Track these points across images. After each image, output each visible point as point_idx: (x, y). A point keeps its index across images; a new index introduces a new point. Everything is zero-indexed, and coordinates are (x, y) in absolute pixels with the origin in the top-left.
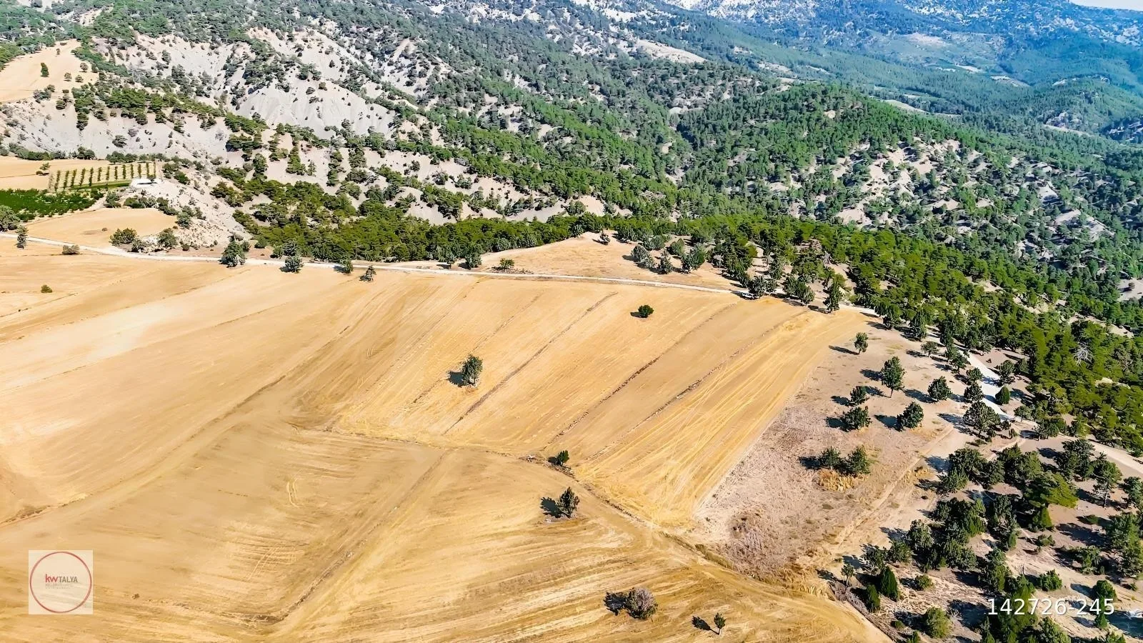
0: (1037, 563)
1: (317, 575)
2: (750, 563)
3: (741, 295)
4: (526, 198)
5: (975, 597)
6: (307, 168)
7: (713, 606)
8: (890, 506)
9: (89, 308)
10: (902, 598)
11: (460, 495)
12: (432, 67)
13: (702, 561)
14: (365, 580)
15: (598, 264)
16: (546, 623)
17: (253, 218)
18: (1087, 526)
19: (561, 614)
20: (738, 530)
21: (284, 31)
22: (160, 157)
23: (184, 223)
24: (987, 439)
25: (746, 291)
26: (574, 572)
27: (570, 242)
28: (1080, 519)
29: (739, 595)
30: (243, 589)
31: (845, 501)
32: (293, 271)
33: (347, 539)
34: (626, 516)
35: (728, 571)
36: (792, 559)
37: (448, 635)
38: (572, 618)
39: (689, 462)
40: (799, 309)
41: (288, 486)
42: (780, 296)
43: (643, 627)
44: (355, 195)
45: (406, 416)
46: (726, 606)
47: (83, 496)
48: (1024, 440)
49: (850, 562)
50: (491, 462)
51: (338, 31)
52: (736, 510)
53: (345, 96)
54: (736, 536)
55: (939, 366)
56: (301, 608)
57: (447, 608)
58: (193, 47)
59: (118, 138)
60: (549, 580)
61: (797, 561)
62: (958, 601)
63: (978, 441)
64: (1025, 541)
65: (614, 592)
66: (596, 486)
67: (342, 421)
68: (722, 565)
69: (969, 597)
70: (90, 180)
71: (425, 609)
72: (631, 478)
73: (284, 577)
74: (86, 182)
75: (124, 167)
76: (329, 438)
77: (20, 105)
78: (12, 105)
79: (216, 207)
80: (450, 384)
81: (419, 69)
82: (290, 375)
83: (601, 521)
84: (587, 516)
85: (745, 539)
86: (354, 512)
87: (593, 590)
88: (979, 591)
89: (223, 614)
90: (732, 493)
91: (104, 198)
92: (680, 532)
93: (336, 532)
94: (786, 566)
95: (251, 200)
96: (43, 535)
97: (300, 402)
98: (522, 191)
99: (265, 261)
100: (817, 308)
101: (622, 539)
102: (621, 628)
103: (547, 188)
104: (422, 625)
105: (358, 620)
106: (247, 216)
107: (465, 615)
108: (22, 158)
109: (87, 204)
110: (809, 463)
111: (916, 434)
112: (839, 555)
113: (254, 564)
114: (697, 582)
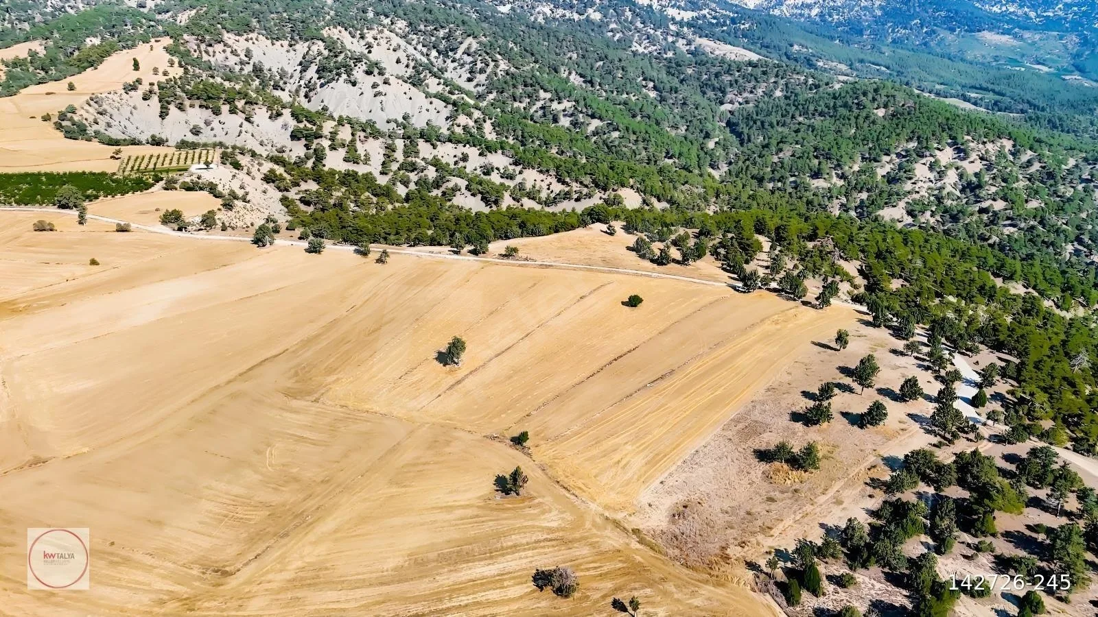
0: (972, 569)
1: (275, 535)
2: (681, 550)
3: (734, 288)
4: (567, 189)
5: (899, 598)
6: (363, 158)
7: (635, 589)
8: (834, 503)
9: (129, 280)
10: (824, 594)
11: (421, 468)
12: (492, 64)
13: (635, 545)
14: (315, 543)
15: (599, 254)
16: (473, 594)
17: (298, 203)
18: (1034, 535)
19: (490, 586)
20: (677, 517)
22: (221, 144)
23: (228, 206)
24: (950, 441)
25: (740, 284)
26: (511, 547)
27: (579, 232)
28: (1029, 527)
29: (663, 580)
30: (205, 543)
31: (790, 495)
32: (316, 252)
33: (310, 503)
34: (572, 497)
35: (659, 556)
36: (723, 548)
37: (381, 599)
38: (498, 591)
39: (644, 449)
40: (792, 303)
41: (268, 452)
42: (775, 290)
43: (564, 605)
44: (406, 183)
45: (390, 391)
46: (649, 590)
47: (86, 450)
48: (991, 444)
49: (781, 554)
50: (457, 438)
52: (681, 497)
53: (407, 91)
54: (674, 522)
55: (920, 366)
56: (253, 565)
57: (385, 573)
58: (273, 44)
59: (195, 127)
60: (485, 553)
61: (728, 551)
62: (882, 601)
63: (940, 442)
64: (964, 546)
65: (544, 569)
66: (550, 466)
67: (331, 393)
68: (654, 550)
69: (894, 598)
70: (155, 164)
71: (364, 573)
72: (586, 460)
73: (244, 535)
74: (151, 166)
75: (187, 153)
76: (315, 408)
77: (111, 96)
78: (103, 96)
79: (265, 192)
80: (436, 363)
81: (479, 65)
82: (294, 349)
83: (548, 500)
84: (535, 494)
85: (683, 525)
86: (322, 478)
87: (524, 566)
88: (905, 592)
89: (184, 565)
90: (680, 480)
91: (164, 182)
92: (619, 516)
93: (301, 496)
94: (716, 555)
95: (299, 185)
96: (43, 483)
97: (296, 374)
98: (564, 183)
99: (293, 243)
100: (810, 303)
101: (563, 519)
102: (543, 604)
103: (587, 180)
104: (358, 588)
105: (302, 579)
106: (293, 201)
107: (399, 582)
108: (103, 143)
109: (148, 186)
110: (764, 456)
111: (877, 433)
112: (770, 547)
113: (221, 521)
114: (625, 565)
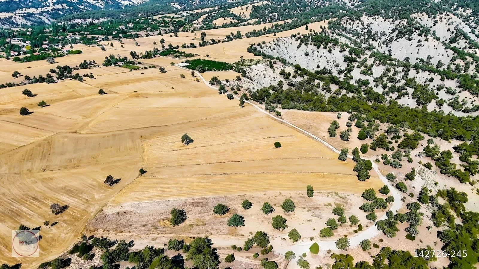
6: (369, 73)
8: (153, 239)
17: (285, 84)
20: (117, 214)
21: (433, 14)
23: (237, 79)
31: (152, 228)
32: (229, 99)
43: (51, 216)
51: (471, 14)
53: (436, 44)
54: (113, 214)
58: (385, 21)
66: (133, 183)
77: (284, 39)
79: (275, 78)
83: (111, 191)
84: (113, 188)
92: (110, 204)
95: (295, 78)
101: (101, 197)
102: (50, 213)
111: (230, 230)
